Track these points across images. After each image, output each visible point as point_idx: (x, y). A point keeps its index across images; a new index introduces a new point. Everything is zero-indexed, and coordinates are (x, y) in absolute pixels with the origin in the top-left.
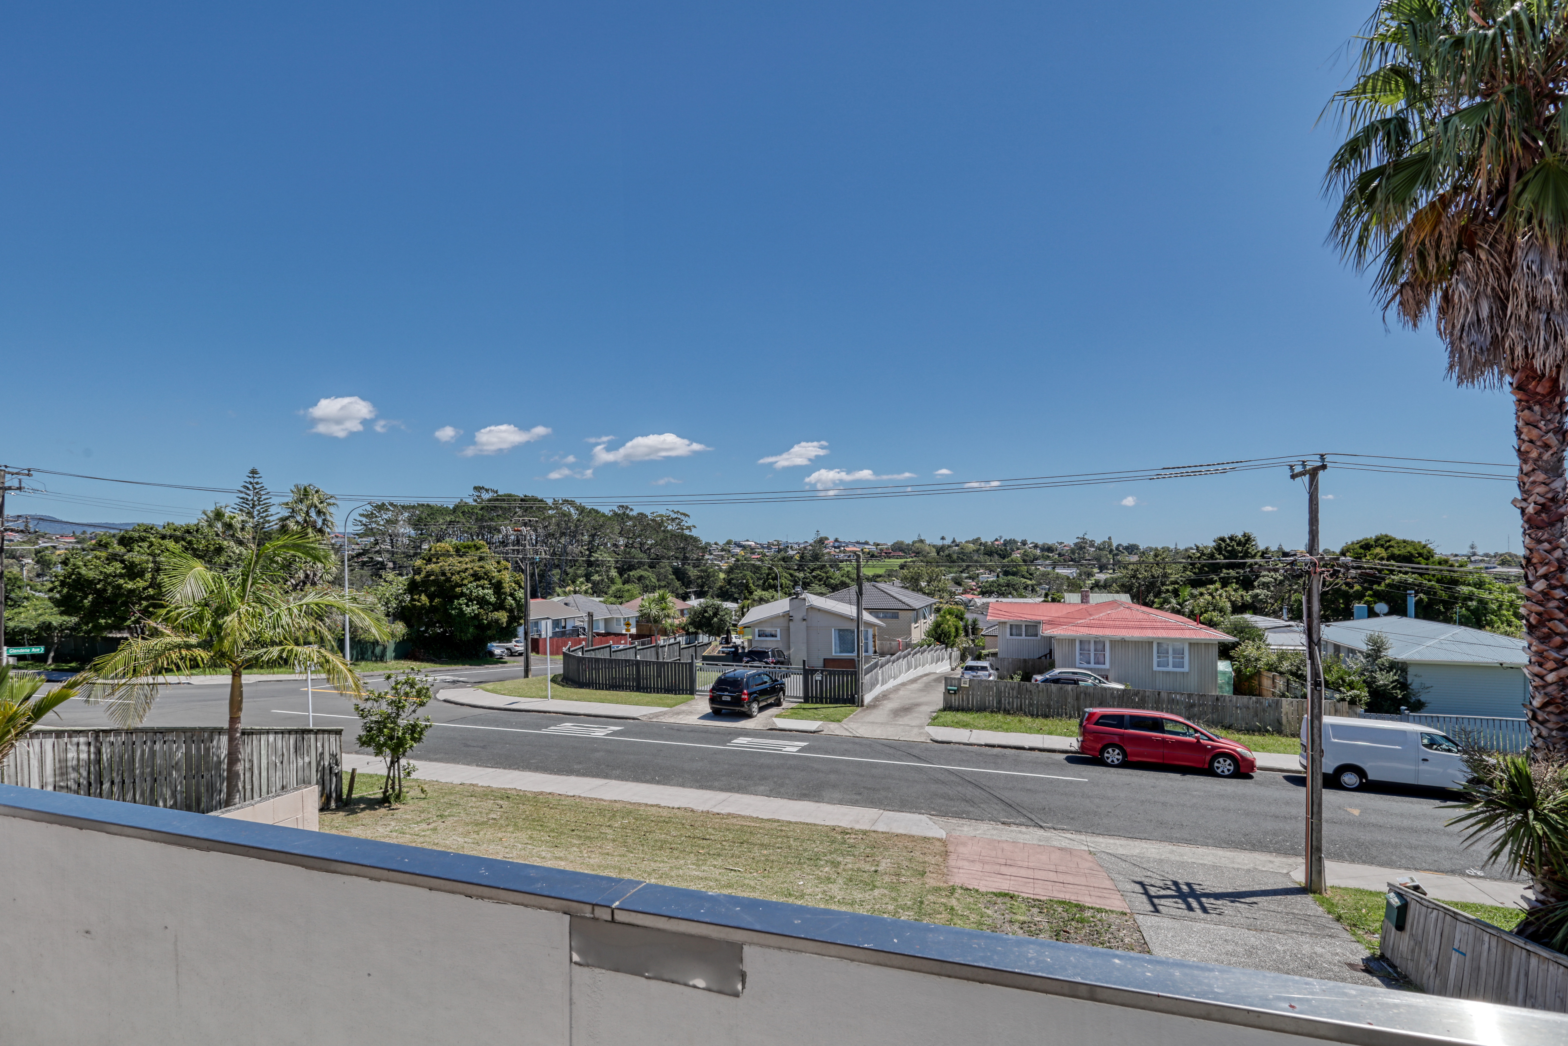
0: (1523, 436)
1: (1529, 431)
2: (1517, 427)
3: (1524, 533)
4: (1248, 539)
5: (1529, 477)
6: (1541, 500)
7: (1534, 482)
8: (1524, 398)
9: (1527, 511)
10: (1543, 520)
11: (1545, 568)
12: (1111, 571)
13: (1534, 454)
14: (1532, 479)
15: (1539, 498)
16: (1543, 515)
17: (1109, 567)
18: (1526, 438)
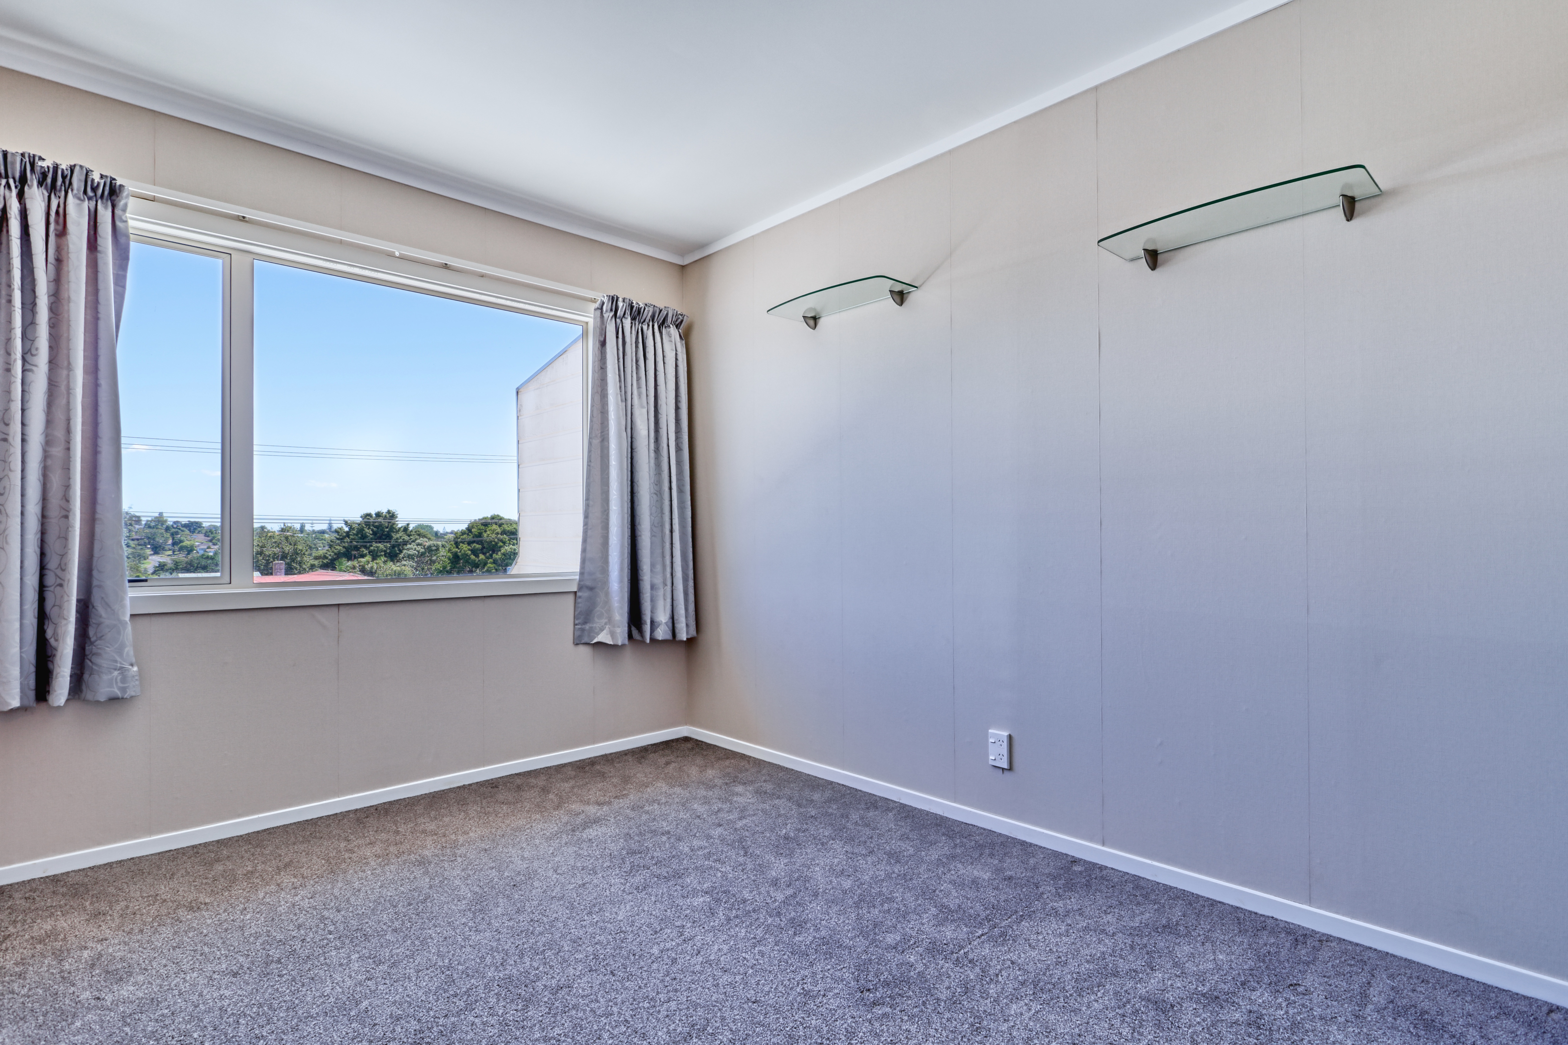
17: (167, 547)
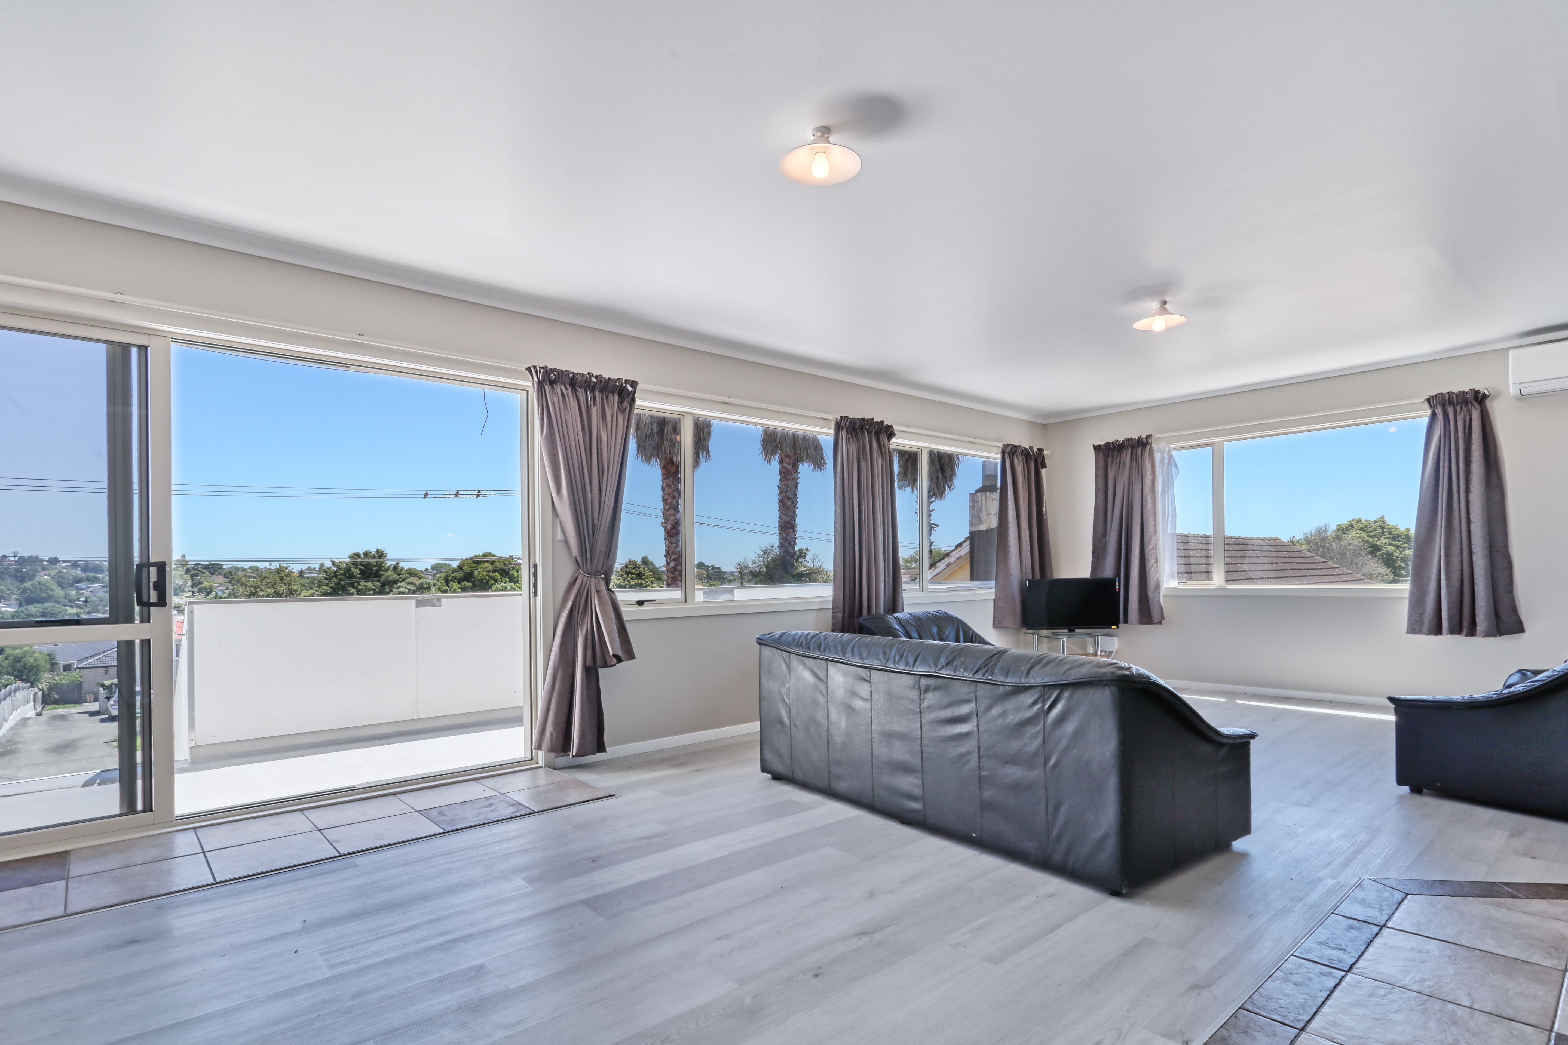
0: (665, 492)
1: (668, 489)
2: (662, 486)
3: (665, 539)
4: (381, 554)
5: (668, 512)
6: (673, 523)
7: (670, 514)
8: (666, 473)
9: (667, 528)
10: (673, 533)
11: (674, 556)
12: (190, 594)
13: (670, 501)
14: (669, 513)
15: (672, 522)
16: (673, 530)
18: (667, 493)
